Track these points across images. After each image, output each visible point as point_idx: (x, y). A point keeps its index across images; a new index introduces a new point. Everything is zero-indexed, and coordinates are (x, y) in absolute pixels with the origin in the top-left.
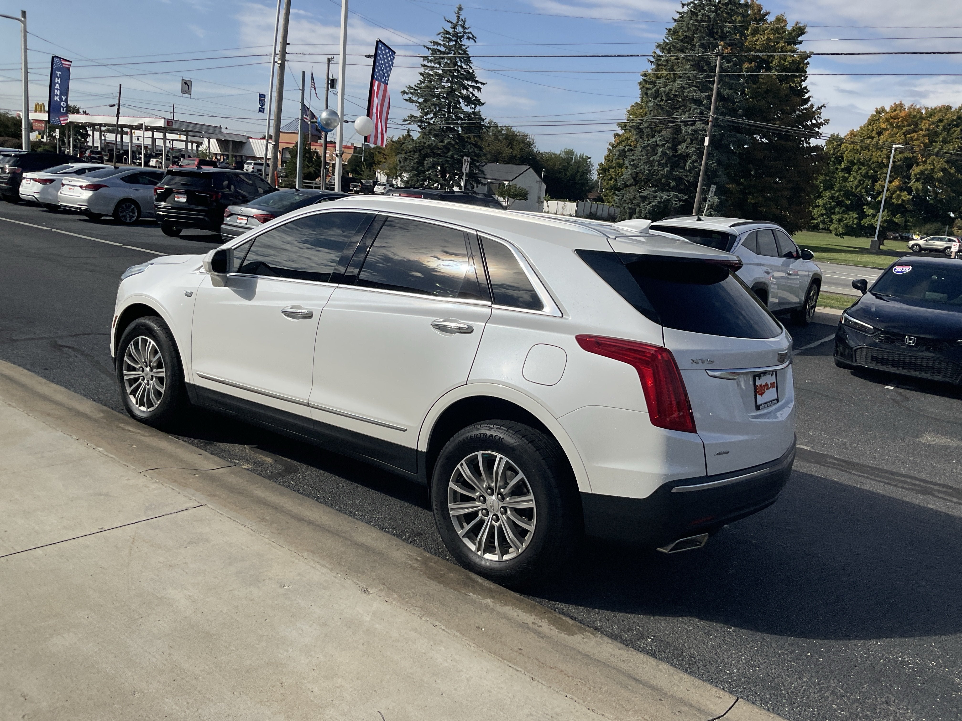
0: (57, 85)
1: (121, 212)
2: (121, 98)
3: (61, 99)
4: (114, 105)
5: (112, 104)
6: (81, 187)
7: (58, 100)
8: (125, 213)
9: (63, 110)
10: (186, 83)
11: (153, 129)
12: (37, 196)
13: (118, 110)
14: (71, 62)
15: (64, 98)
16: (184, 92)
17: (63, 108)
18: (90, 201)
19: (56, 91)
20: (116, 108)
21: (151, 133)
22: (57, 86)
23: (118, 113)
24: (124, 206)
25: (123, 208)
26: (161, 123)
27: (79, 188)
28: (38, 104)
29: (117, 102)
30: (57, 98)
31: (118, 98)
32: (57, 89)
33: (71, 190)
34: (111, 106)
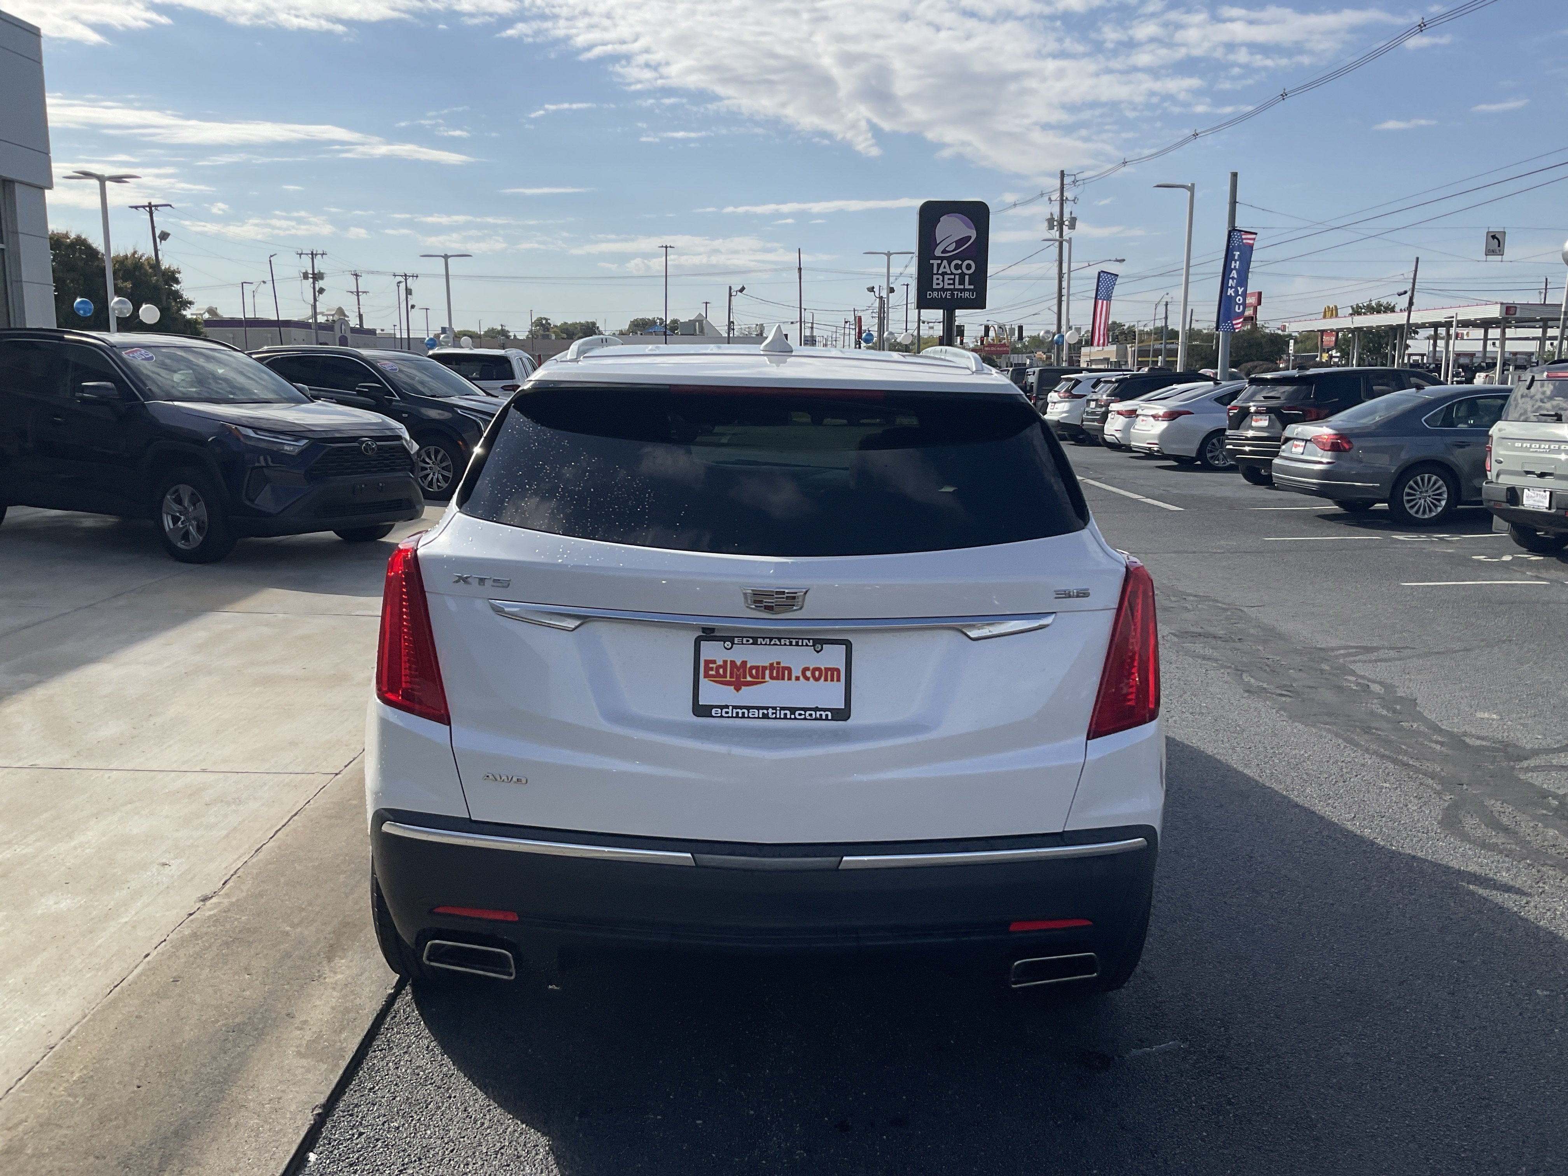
0: (1234, 272)
1: (1211, 452)
2: (1417, 280)
3: (1236, 292)
4: (1405, 292)
5: (1402, 291)
6: (1154, 416)
7: (1233, 294)
8: (1217, 453)
9: (1239, 309)
10: (1494, 237)
11: (1486, 324)
12: (1118, 435)
13: (1411, 299)
14: (1256, 234)
15: (1240, 290)
16: (1489, 252)
17: (1239, 305)
18: (1163, 436)
19: (1231, 281)
20: (1406, 298)
21: (1482, 331)
22: (1234, 274)
23: (1411, 303)
24: (1215, 441)
25: (1213, 444)
26: (1495, 312)
27: (1151, 418)
28: (1329, 307)
29: (1411, 286)
30: (1231, 292)
31: (1412, 281)
32: (1233, 278)
33: (1144, 422)
34: (1400, 295)
